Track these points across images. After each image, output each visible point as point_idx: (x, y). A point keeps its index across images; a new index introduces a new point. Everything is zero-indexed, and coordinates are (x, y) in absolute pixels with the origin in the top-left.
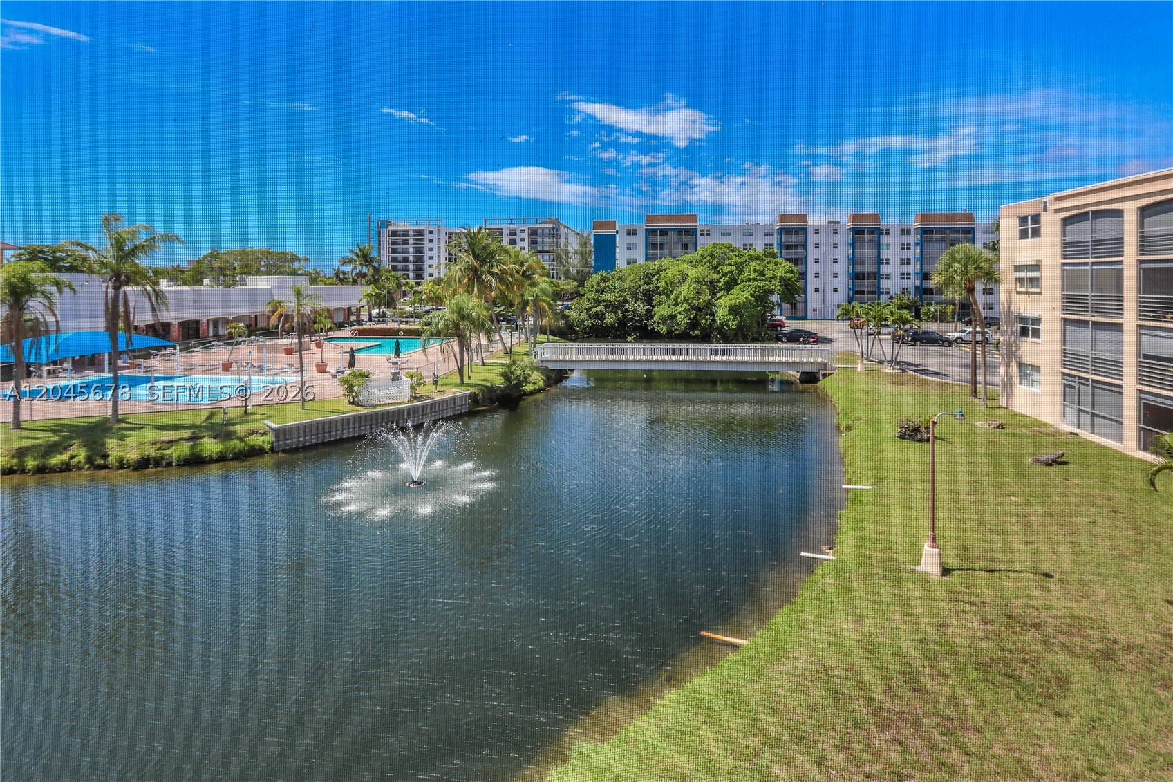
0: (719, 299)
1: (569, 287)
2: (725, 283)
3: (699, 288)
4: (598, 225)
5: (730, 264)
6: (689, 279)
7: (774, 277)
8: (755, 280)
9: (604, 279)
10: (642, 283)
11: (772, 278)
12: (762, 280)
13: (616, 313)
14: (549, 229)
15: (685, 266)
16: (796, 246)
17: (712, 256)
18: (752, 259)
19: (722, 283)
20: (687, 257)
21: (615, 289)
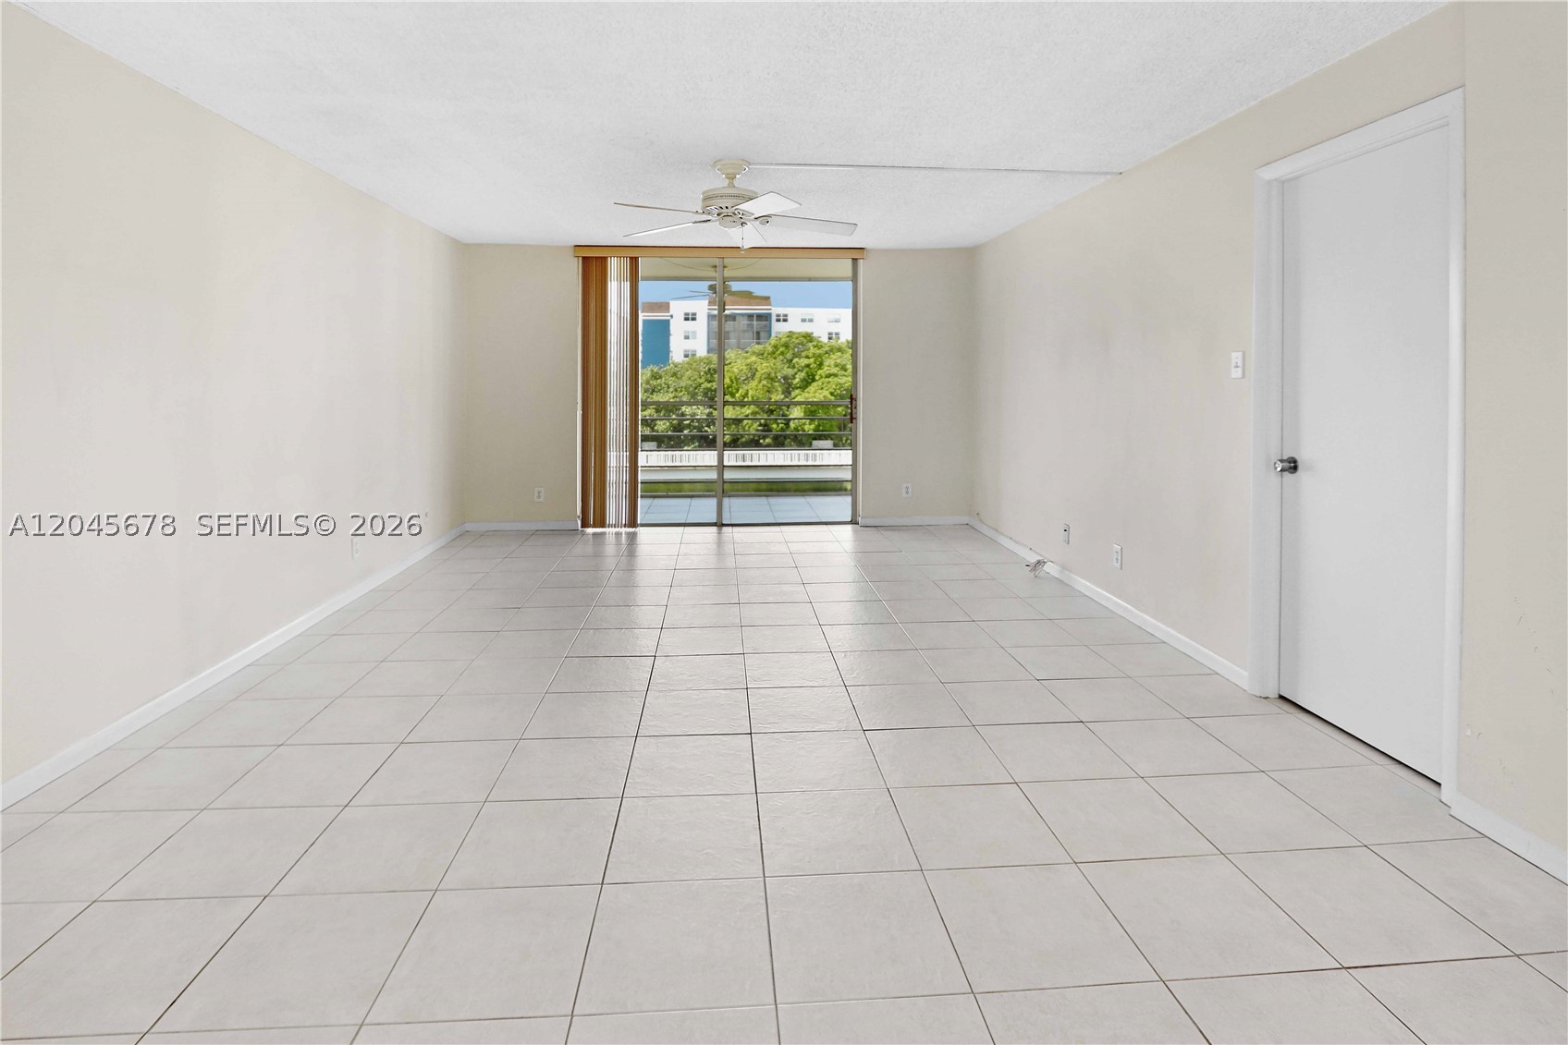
2: (801, 380)
4: (648, 307)
5: (807, 357)
6: (758, 375)
8: (836, 375)
9: (656, 377)
10: (702, 380)
15: (754, 358)
20: (758, 348)
21: (669, 388)
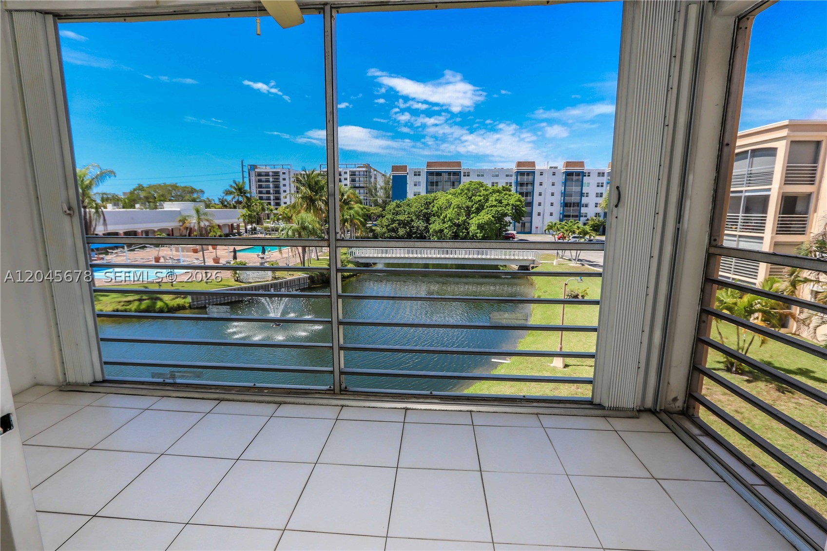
0: (472, 219)
1: (376, 211)
2: (476, 209)
3: (459, 211)
4: (395, 168)
5: (480, 196)
6: (452, 206)
7: (508, 204)
8: (495, 206)
9: (398, 206)
10: (423, 208)
12: (500, 206)
13: (405, 228)
14: (364, 171)
15: (450, 196)
16: (527, 184)
17: (468, 190)
18: (494, 192)
19: (474, 208)
20: (452, 191)
21: (405, 212)
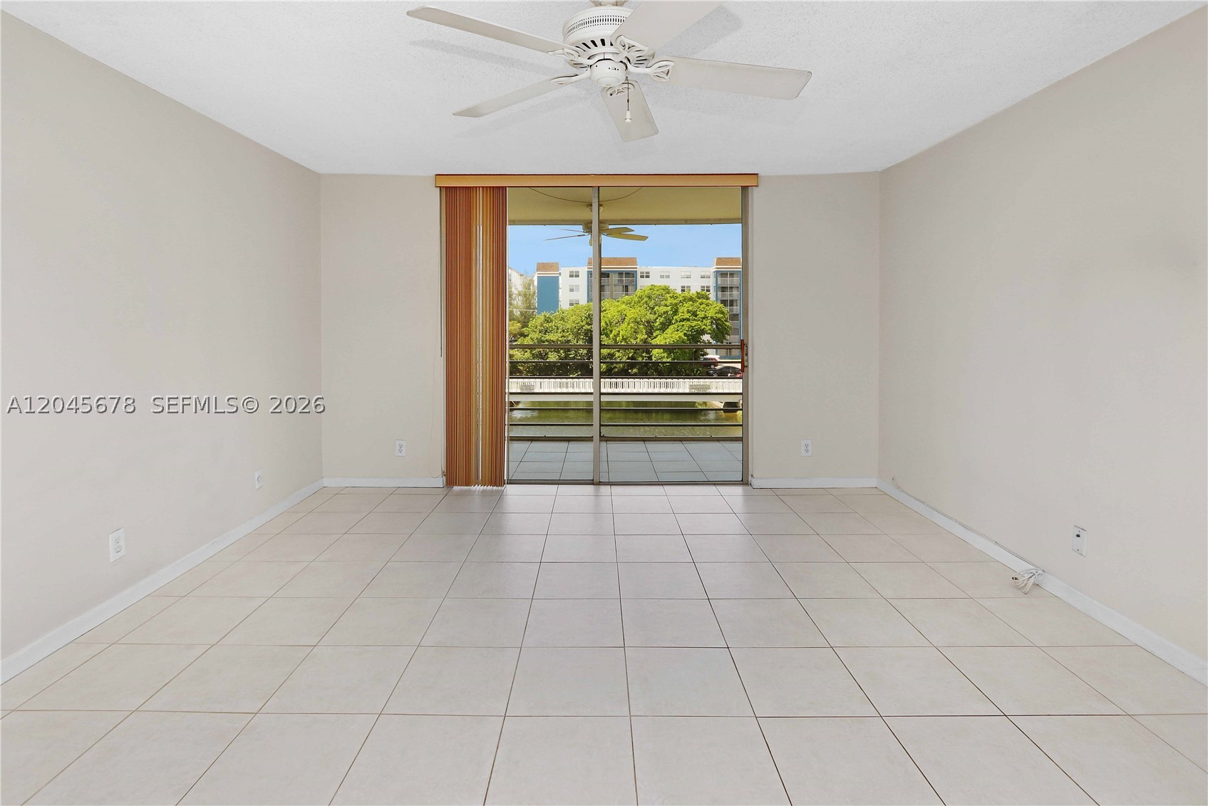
0: (655, 338)
2: (661, 323)
3: (636, 328)
4: (541, 267)
5: (666, 306)
6: (627, 320)
7: (705, 317)
8: (688, 320)
9: (548, 320)
11: (704, 318)
12: (695, 320)
13: (558, 352)
15: (624, 306)
16: (731, 288)
17: (649, 297)
18: (685, 300)
19: (658, 323)
20: (626, 298)
